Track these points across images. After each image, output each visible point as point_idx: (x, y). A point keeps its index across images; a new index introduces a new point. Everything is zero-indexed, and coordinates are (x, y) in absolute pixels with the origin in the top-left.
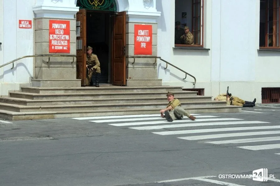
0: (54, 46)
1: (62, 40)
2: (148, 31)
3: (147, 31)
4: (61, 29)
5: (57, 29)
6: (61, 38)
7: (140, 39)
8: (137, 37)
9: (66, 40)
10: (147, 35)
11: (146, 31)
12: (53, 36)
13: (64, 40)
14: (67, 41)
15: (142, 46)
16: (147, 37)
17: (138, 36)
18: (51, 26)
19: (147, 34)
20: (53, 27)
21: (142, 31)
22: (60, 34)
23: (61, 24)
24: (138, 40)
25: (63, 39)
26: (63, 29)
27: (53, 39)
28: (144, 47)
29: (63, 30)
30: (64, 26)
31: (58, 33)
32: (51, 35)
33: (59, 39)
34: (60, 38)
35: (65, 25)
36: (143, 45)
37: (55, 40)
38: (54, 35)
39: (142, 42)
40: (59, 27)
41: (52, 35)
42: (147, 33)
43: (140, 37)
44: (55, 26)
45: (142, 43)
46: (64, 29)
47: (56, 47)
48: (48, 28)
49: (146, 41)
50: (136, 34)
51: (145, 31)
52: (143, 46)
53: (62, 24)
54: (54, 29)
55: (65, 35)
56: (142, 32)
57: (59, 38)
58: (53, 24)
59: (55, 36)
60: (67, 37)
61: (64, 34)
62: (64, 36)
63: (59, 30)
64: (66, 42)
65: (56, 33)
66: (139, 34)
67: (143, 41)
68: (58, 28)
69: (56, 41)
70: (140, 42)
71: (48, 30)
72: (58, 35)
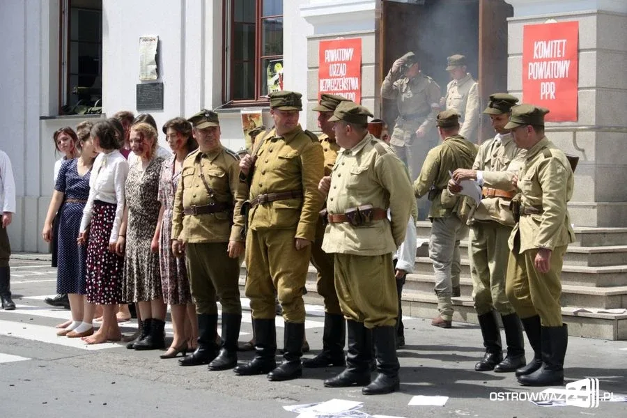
1: (344, 91)
2: (564, 41)
3: (562, 43)
4: (341, 62)
5: (333, 63)
6: (340, 86)
7: (538, 71)
8: (530, 64)
9: (351, 91)
10: (559, 56)
11: (559, 41)
12: (325, 82)
13: (349, 91)
14: (354, 93)
15: (542, 94)
16: (559, 63)
17: (534, 61)
18: (322, 57)
19: (559, 51)
20: (326, 58)
21: (544, 44)
22: (339, 77)
23: (340, 50)
24: (532, 76)
25: (345, 88)
26: (344, 62)
28: (549, 95)
29: (345, 64)
30: (348, 54)
31: (334, 73)
32: (322, 81)
33: (336, 89)
34: (338, 88)
35: (350, 49)
36: (548, 90)
38: (327, 80)
39: (545, 80)
40: (337, 58)
41: (324, 80)
42: (561, 49)
43: (537, 64)
44: (331, 55)
45: (542, 84)
46: (347, 63)
48: (317, 64)
49: (556, 77)
50: (528, 57)
51: (555, 41)
52: (547, 93)
53: (343, 50)
54: (328, 65)
55: (350, 79)
56: (544, 49)
57: (335, 86)
58: (326, 51)
59: (329, 81)
60: (354, 82)
61: (349, 74)
62: (347, 80)
63: (337, 66)
65: (331, 75)
66: (535, 55)
67: (546, 77)
68: (336, 60)
70: (539, 81)
71: (317, 68)
72: (335, 80)
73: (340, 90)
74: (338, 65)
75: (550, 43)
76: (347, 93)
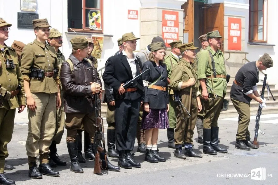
0: (167, 39)
1: (173, 33)
4: (172, 21)
7: (233, 33)
9: (175, 33)
10: (237, 29)
13: (174, 33)
15: (234, 41)
17: (231, 30)
18: (163, 17)
20: (165, 18)
22: (171, 27)
23: (172, 15)
26: (173, 21)
27: (165, 31)
30: (174, 17)
31: (169, 24)
32: (164, 27)
33: (170, 32)
37: (167, 32)
38: (166, 27)
44: (167, 17)
47: (168, 40)
48: (161, 20)
49: (237, 36)
50: (230, 28)
54: (166, 21)
56: (234, 26)
57: (170, 30)
58: (165, 15)
59: (167, 28)
60: (176, 30)
61: (174, 27)
64: (176, 35)
65: (168, 25)
68: (170, 19)
69: (168, 34)
70: (233, 36)
71: (162, 21)
72: (170, 28)
73: (172, 32)
74: (171, 21)
75: (235, 24)
76: (174, 34)
